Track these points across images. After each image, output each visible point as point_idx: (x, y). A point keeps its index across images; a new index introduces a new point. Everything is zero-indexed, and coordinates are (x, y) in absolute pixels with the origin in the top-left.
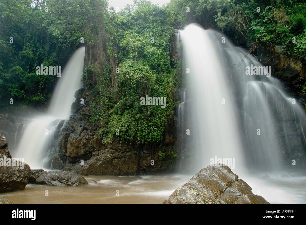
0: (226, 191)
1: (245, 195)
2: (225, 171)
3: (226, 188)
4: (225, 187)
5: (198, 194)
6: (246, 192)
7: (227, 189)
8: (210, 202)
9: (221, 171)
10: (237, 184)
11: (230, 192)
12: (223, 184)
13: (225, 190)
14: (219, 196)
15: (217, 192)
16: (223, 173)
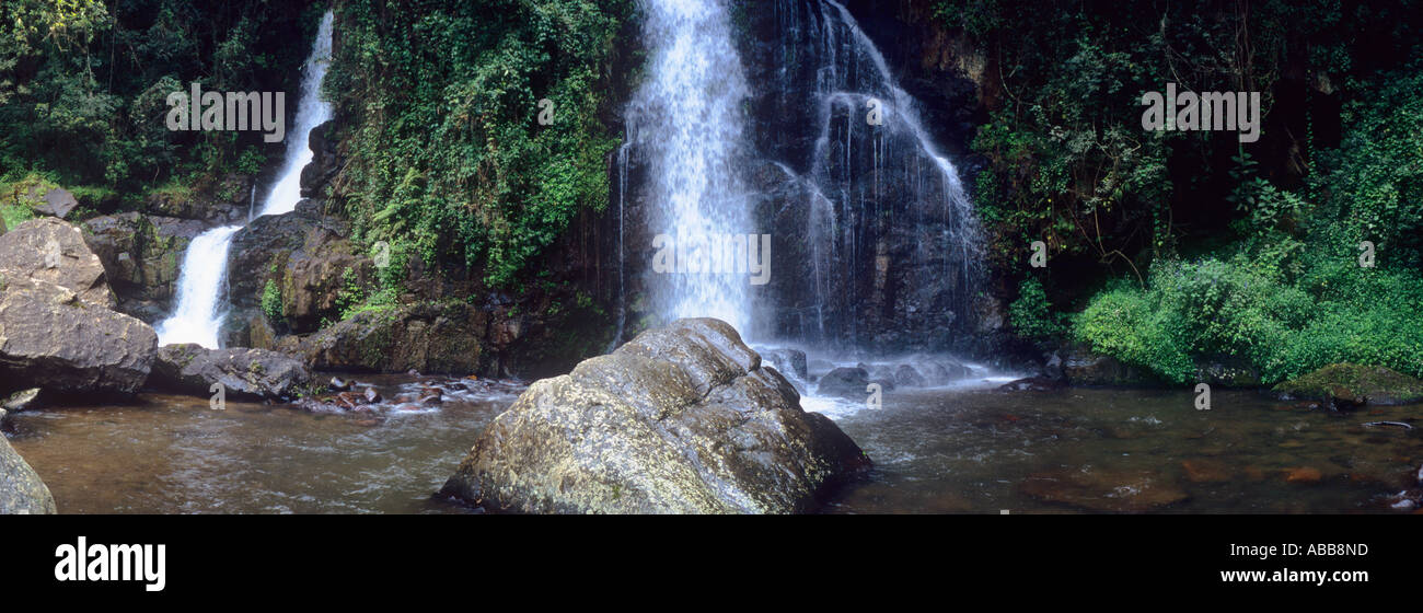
0: (708, 399)
1: (769, 409)
2: (719, 341)
3: (709, 391)
4: (708, 387)
5: (594, 399)
6: (774, 402)
7: (713, 392)
8: (634, 428)
9: (708, 338)
10: (753, 380)
11: (720, 402)
12: (703, 376)
13: (705, 397)
14: (677, 412)
15: (671, 400)
16: (711, 346)
